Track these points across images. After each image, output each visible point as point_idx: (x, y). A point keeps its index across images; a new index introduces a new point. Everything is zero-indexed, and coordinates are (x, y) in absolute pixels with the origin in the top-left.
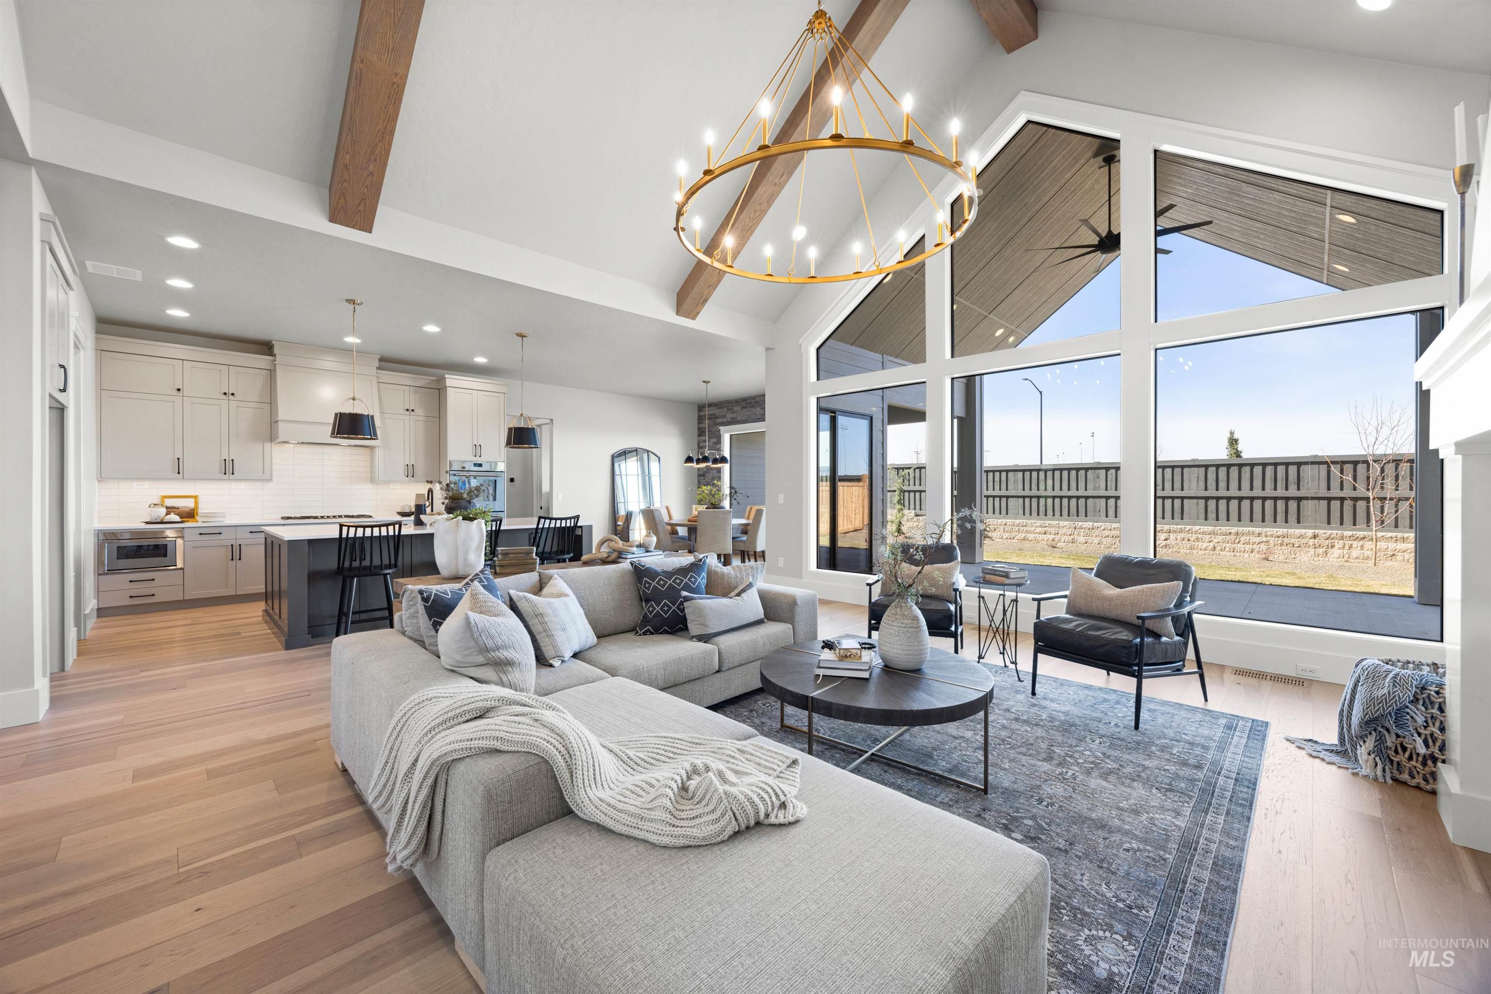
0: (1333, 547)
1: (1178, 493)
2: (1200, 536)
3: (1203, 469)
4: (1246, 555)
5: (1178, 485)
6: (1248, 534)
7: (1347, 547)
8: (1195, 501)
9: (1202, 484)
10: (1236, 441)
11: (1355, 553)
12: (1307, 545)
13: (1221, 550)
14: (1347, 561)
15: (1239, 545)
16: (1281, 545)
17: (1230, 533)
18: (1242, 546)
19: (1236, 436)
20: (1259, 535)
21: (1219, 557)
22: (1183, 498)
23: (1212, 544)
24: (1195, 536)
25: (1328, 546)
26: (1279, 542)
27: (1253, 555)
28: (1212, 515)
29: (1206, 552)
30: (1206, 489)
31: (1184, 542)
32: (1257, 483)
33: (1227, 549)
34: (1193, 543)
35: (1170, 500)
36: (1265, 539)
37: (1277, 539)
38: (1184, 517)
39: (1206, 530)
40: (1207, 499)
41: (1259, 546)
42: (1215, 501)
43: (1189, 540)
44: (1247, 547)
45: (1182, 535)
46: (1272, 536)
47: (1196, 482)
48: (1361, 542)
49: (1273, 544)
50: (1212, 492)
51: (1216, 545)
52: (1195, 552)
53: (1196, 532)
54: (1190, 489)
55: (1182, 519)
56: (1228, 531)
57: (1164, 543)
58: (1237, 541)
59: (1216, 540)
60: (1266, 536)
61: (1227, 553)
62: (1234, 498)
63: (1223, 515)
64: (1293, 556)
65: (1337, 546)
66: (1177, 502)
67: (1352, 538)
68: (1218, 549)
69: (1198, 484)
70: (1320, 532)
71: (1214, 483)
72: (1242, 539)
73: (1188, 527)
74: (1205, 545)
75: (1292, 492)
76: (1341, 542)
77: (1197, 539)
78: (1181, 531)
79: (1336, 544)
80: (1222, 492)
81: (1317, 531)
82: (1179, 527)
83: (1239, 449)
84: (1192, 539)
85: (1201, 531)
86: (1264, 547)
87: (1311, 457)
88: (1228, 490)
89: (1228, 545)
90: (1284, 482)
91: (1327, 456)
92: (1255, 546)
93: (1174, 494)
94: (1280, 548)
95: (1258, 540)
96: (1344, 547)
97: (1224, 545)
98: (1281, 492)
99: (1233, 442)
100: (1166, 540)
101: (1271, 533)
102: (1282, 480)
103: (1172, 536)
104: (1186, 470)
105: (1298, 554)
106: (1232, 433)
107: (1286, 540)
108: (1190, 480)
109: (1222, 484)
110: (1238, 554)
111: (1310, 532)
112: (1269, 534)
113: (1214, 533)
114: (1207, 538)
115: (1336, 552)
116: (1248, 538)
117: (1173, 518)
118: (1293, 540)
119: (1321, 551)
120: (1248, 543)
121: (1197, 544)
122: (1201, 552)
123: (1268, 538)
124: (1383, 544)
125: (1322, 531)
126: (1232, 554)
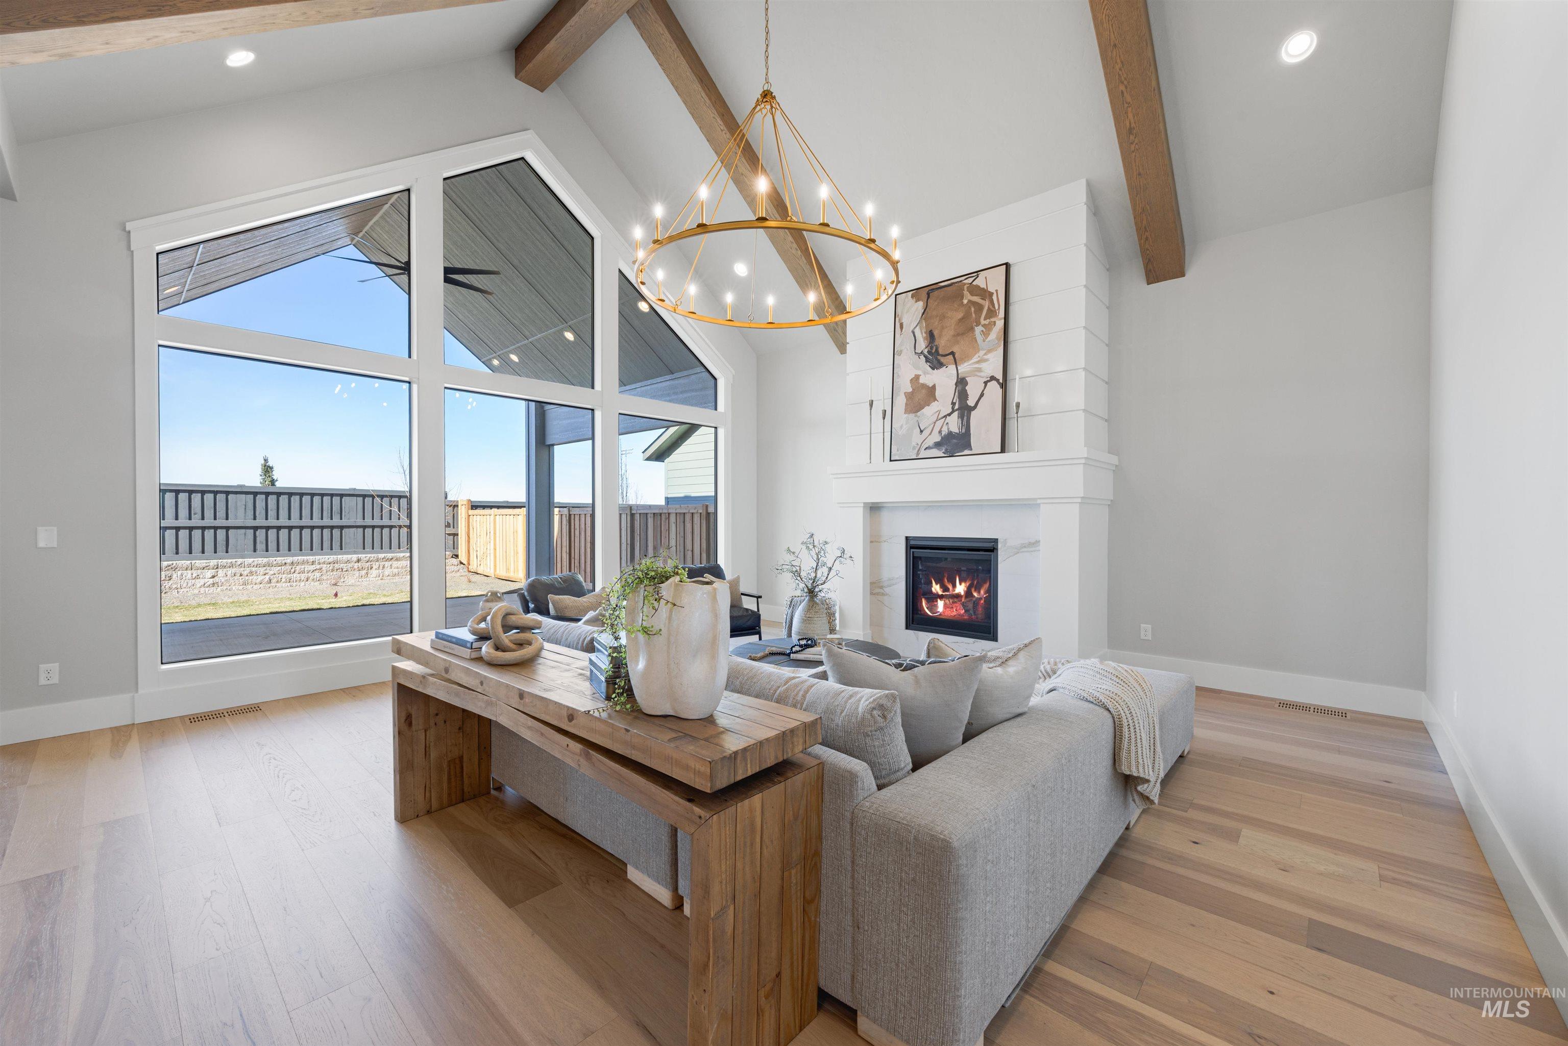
0: (371, 568)
1: (221, 522)
2: (254, 569)
3: (252, 496)
4: (302, 584)
5: (221, 512)
6: (303, 563)
7: (381, 567)
8: (243, 531)
9: (251, 513)
10: (271, 468)
11: (387, 572)
12: (353, 569)
13: (277, 582)
14: (382, 579)
15: (295, 575)
16: (333, 570)
17: (285, 564)
18: (298, 575)
19: (270, 463)
20: (313, 563)
21: (276, 589)
22: (228, 528)
23: (267, 577)
24: (248, 570)
25: (368, 568)
26: (331, 568)
27: (308, 583)
28: (261, 546)
29: (261, 585)
30: (255, 519)
31: (236, 578)
32: (306, 512)
33: (283, 580)
34: (247, 578)
35: (212, 531)
36: (318, 567)
37: (328, 566)
38: (229, 550)
39: (260, 562)
40: (255, 528)
41: (313, 574)
42: (264, 531)
43: (241, 575)
44: (303, 576)
45: (233, 570)
46: (324, 563)
47: (243, 510)
48: (390, 563)
49: (325, 571)
50: (260, 521)
51: (272, 577)
52: (249, 587)
53: (249, 566)
54: (236, 518)
55: (227, 552)
56: (284, 562)
57: (211, 581)
58: (293, 570)
59: (272, 572)
60: (319, 564)
61: (284, 584)
62: (285, 527)
63: (272, 545)
64: (342, 580)
65: (374, 567)
66: (221, 534)
67: (384, 560)
68: (274, 580)
69: (245, 513)
70: (362, 556)
71: (264, 512)
72: (298, 568)
73: (240, 561)
74: (260, 578)
75: (336, 521)
76: (377, 563)
77: (251, 572)
78: (231, 566)
79: (374, 566)
80: (272, 522)
81: (360, 556)
82: (230, 561)
83: (275, 478)
84: (245, 573)
85: (255, 563)
86: (318, 574)
87: (350, 490)
88: (278, 519)
89: (284, 576)
90: (330, 511)
91: (372, 490)
92: (310, 574)
93: (218, 523)
94: (332, 573)
95: (312, 568)
96: (379, 568)
97: (280, 576)
98: (326, 521)
99: (267, 470)
100: (213, 577)
101: (323, 560)
102: (328, 510)
103: (221, 572)
104: (230, 497)
105: (346, 577)
106: (266, 460)
107: (336, 566)
108: (236, 508)
109: (272, 513)
110: (294, 584)
111: (354, 557)
112: (322, 561)
113: (269, 565)
114: (262, 570)
115: (374, 572)
116: (303, 567)
117: (215, 552)
118: (342, 565)
119: (363, 572)
120: (303, 572)
121: (251, 578)
122: (255, 587)
123: (321, 565)
124: (404, 562)
125: (364, 555)
126: (289, 584)
